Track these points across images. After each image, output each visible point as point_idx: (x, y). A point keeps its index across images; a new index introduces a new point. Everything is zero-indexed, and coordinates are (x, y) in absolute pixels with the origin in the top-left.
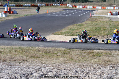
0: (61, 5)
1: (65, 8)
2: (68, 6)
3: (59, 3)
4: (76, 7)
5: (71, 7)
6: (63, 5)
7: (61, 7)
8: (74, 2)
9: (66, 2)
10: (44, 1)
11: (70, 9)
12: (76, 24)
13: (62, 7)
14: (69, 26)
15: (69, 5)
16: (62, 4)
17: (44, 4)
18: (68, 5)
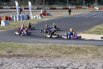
0: (89, 7)
1: (93, 10)
2: (95, 8)
3: (87, 6)
4: (102, 9)
5: (98, 9)
6: (91, 7)
7: (89, 9)
8: (101, 5)
9: (93, 5)
10: (75, 5)
11: (97, 11)
12: (102, 24)
14: (96, 26)
15: (96, 7)
16: (90, 6)
17: (74, 7)
18: (95, 7)
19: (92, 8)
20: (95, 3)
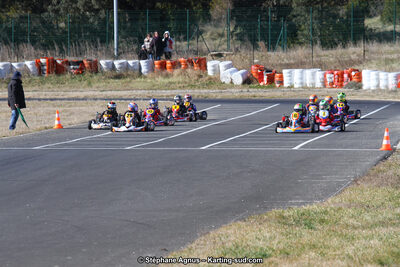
0: (163, 66)
1: (192, 86)
2: (210, 72)
3: (142, 56)
4: (271, 80)
5: (238, 78)
6: (175, 65)
7: (160, 80)
8: (261, 44)
9: (194, 44)
10: (34, 43)
12: (275, 212)
13: (168, 86)
14: (222, 230)
15: (222, 65)
16: (169, 56)
17: (29, 64)
18: (210, 65)
19: (184, 73)
20: (209, 30)
